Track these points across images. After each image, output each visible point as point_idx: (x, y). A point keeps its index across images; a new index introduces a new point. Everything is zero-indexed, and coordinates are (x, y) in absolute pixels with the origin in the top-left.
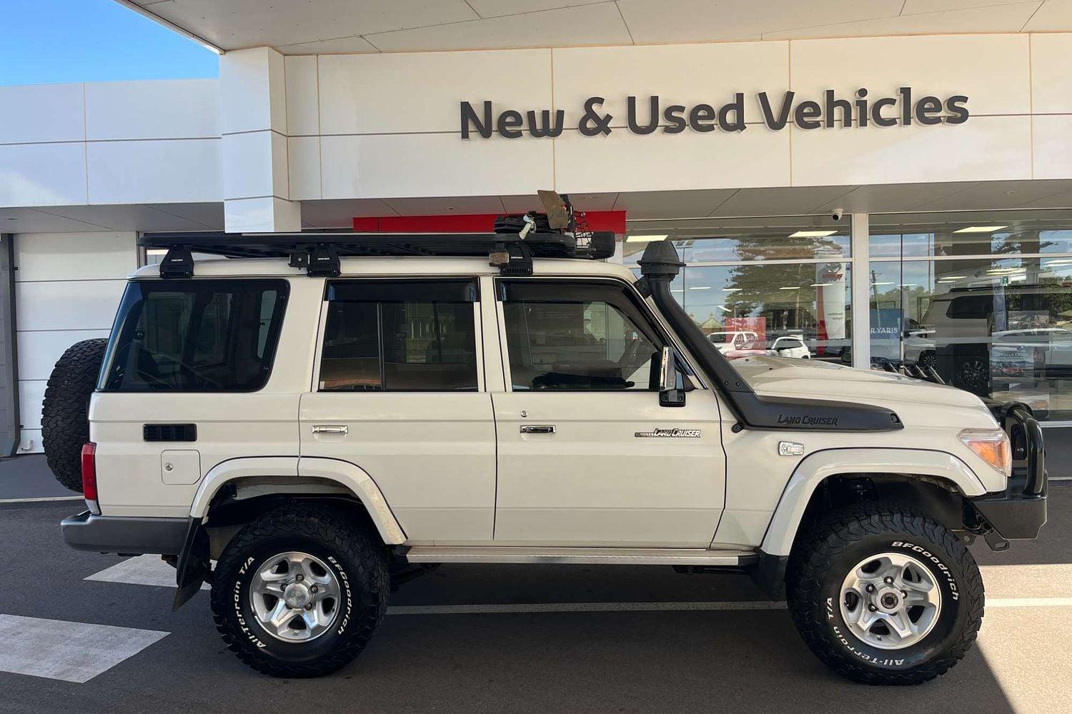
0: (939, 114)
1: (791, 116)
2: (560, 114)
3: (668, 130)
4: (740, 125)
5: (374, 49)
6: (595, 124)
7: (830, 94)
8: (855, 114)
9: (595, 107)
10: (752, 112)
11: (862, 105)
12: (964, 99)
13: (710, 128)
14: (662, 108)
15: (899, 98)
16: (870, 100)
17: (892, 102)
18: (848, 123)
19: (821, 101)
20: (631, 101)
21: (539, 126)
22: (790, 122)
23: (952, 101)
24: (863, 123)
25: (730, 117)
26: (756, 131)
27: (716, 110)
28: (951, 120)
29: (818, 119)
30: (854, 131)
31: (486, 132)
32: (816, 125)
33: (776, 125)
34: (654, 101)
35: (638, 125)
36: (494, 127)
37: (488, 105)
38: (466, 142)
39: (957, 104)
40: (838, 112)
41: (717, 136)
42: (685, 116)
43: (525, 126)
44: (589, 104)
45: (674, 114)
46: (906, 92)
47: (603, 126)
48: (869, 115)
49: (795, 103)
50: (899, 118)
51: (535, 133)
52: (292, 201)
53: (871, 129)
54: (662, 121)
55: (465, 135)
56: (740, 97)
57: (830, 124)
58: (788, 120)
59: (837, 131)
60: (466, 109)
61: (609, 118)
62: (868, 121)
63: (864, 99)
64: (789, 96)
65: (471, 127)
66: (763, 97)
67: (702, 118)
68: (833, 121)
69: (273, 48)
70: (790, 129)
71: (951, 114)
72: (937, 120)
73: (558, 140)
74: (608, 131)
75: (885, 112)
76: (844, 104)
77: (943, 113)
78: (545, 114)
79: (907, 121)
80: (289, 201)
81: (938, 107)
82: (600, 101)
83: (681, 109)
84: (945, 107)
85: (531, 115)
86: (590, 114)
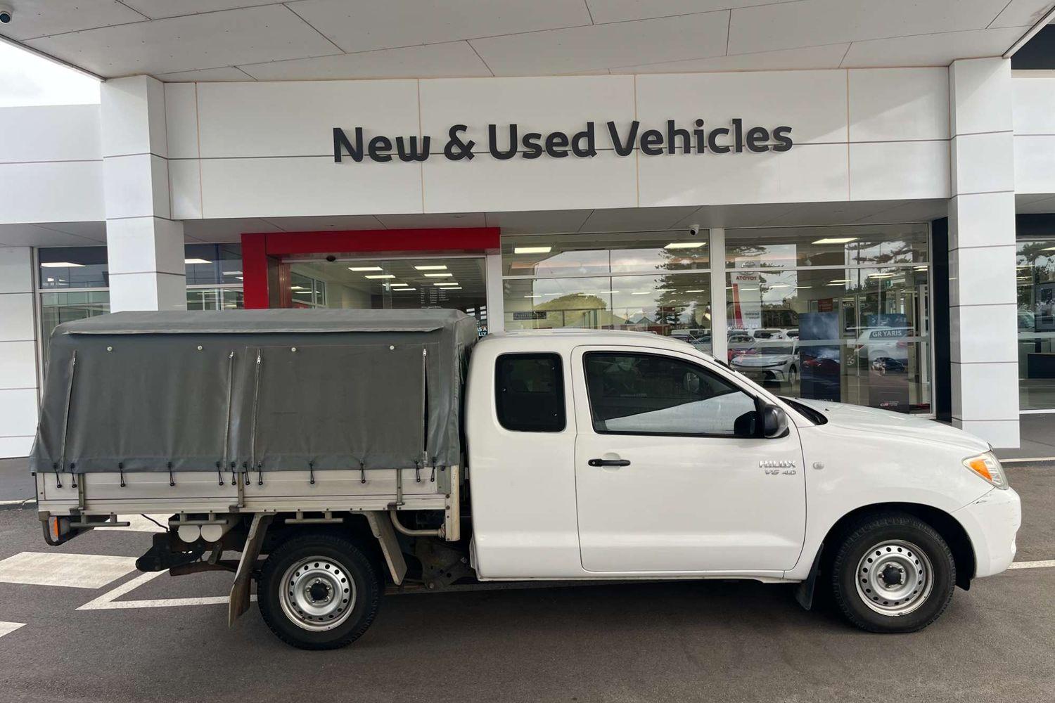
0: (766, 143)
1: (637, 144)
2: (427, 140)
3: (526, 155)
4: (591, 152)
5: (249, 78)
6: (459, 149)
7: (671, 123)
8: (693, 141)
9: (459, 134)
10: (602, 139)
11: (699, 134)
12: (788, 130)
13: (564, 154)
14: (521, 134)
15: (732, 128)
16: (707, 129)
17: (725, 131)
18: (687, 150)
19: (664, 131)
20: (492, 129)
21: (407, 150)
22: (637, 149)
23: (777, 132)
24: (701, 150)
25: (583, 144)
26: (606, 157)
27: (570, 136)
28: (777, 149)
29: (661, 146)
30: (693, 157)
31: (358, 157)
32: (659, 152)
33: (623, 151)
34: (513, 128)
35: (499, 150)
36: (366, 150)
37: (359, 131)
38: (338, 164)
39: (782, 134)
40: (679, 140)
41: (571, 161)
42: (541, 143)
43: (394, 151)
44: (453, 130)
45: (532, 141)
46: (737, 123)
47: (466, 151)
48: (706, 143)
49: (641, 131)
50: (733, 146)
51: (404, 157)
52: (174, 220)
53: (708, 155)
54: (521, 147)
55: (338, 158)
56: (591, 125)
57: (672, 150)
58: (635, 146)
59: (678, 156)
60: (339, 135)
61: (471, 144)
62: (705, 149)
63: (701, 128)
64: (635, 125)
65: (344, 151)
66: (611, 126)
67: (557, 145)
68: (674, 148)
69: (152, 76)
70: (637, 156)
71: (776, 143)
72: (765, 149)
73: (424, 163)
74: (471, 156)
75: (720, 141)
76: (684, 133)
77: (771, 142)
78: (413, 140)
79: (739, 149)
80: (170, 220)
81: (765, 136)
82: (463, 128)
83: (538, 136)
84: (771, 136)
85: (400, 140)
86: (454, 140)
